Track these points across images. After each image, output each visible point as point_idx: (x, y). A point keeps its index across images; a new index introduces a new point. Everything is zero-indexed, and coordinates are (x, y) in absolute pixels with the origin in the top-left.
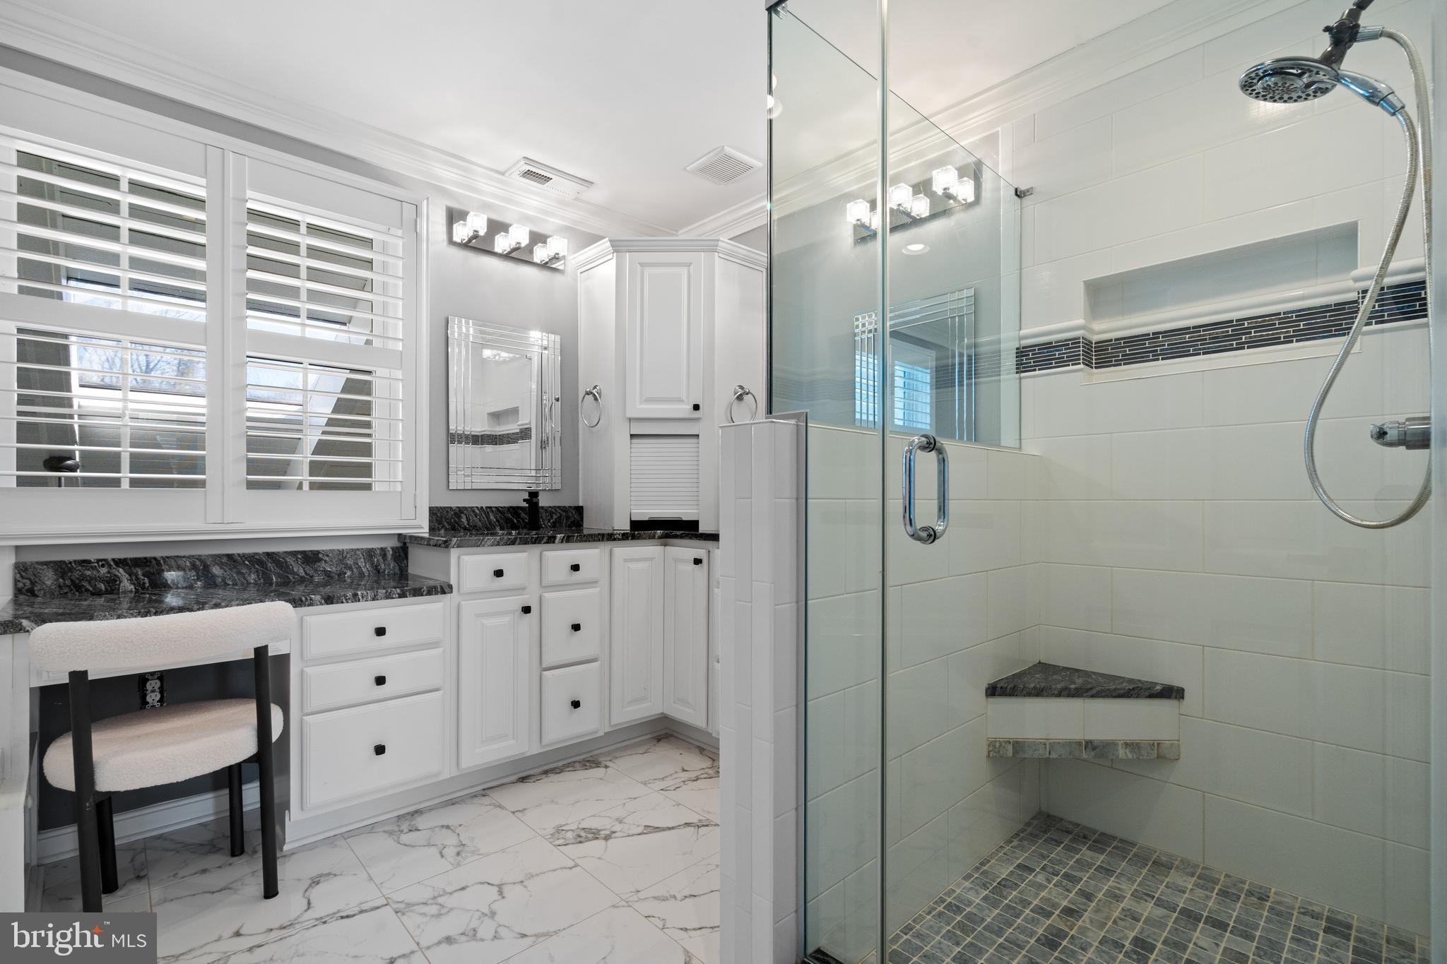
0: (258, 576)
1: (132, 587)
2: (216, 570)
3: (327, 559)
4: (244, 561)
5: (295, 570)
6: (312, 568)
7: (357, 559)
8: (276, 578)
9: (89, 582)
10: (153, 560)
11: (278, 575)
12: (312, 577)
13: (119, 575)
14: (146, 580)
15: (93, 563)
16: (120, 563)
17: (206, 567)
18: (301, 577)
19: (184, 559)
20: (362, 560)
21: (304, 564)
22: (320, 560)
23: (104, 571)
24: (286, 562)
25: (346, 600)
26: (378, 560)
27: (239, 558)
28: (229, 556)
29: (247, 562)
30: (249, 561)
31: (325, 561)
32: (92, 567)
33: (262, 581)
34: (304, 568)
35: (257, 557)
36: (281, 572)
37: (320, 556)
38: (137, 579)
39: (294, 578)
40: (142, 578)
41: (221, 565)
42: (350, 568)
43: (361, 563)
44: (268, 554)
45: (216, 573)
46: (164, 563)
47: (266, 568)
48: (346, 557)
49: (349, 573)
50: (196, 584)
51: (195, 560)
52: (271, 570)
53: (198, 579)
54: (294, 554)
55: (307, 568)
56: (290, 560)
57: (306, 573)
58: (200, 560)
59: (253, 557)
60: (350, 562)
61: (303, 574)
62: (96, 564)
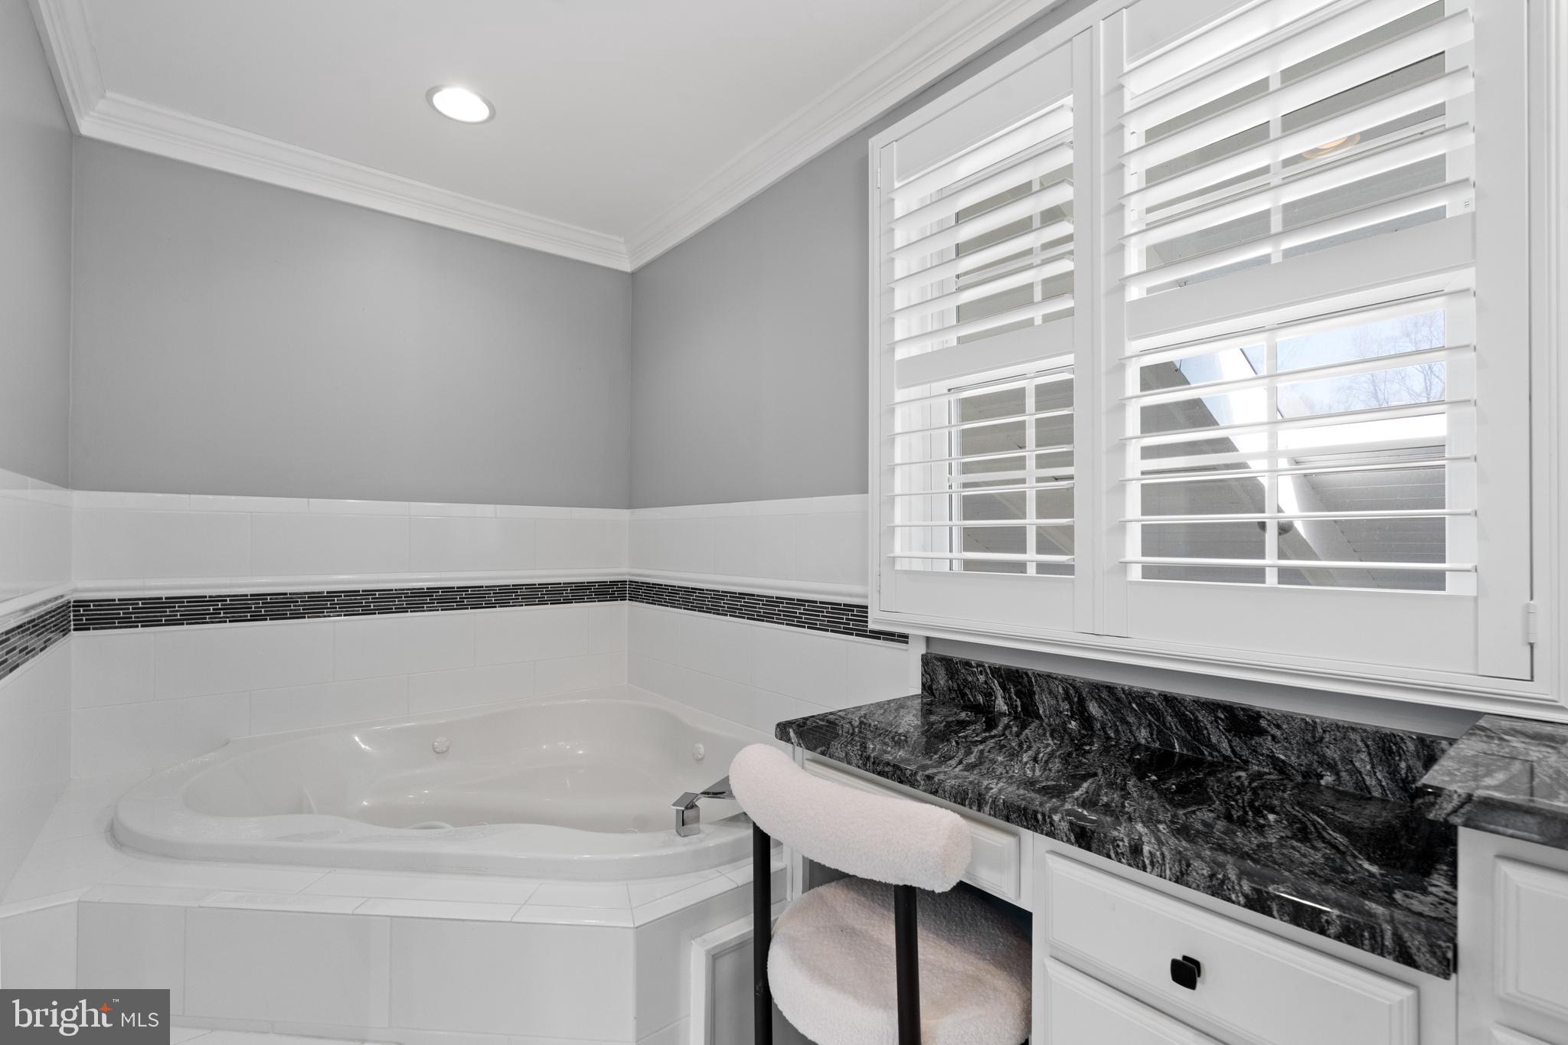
0: (1152, 734)
1: (1006, 708)
2: (1094, 709)
3: (1278, 733)
4: (1130, 703)
5: (1214, 740)
6: (1246, 743)
7: (1349, 750)
8: (1180, 748)
9: (971, 689)
10: (1024, 676)
11: (1184, 742)
12: (1246, 762)
13: (994, 687)
14: (1019, 703)
15: (974, 667)
16: (996, 671)
17: (1082, 701)
18: (1226, 758)
19: (1057, 682)
20: (1364, 756)
21: (1229, 731)
22: (1262, 732)
23: (982, 678)
24: (1197, 720)
25: (1117, 854)
26: (1409, 768)
27: (1123, 696)
28: (1110, 689)
29: (1134, 706)
30: (1137, 704)
31: (1274, 737)
32: (972, 672)
33: (1157, 745)
34: (1230, 742)
35: (1149, 700)
36: (1189, 738)
37: (1263, 723)
38: (1010, 698)
39: (1211, 754)
40: (1015, 697)
41: (1101, 701)
42: (1332, 767)
43: (1363, 762)
44: (1168, 699)
45: (1094, 713)
46: (1036, 682)
47: (1164, 724)
48: (1321, 739)
49: (1328, 779)
50: (1070, 723)
51: (1069, 686)
52: (1171, 729)
53: (1072, 717)
54: (1212, 707)
55: (1236, 742)
56: (1205, 718)
57: (1233, 751)
58: (1074, 687)
59: (1143, 698)
60: (1332, 753)
61: (1229, 753)
62: (975, 670)
